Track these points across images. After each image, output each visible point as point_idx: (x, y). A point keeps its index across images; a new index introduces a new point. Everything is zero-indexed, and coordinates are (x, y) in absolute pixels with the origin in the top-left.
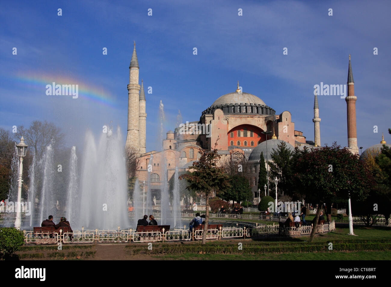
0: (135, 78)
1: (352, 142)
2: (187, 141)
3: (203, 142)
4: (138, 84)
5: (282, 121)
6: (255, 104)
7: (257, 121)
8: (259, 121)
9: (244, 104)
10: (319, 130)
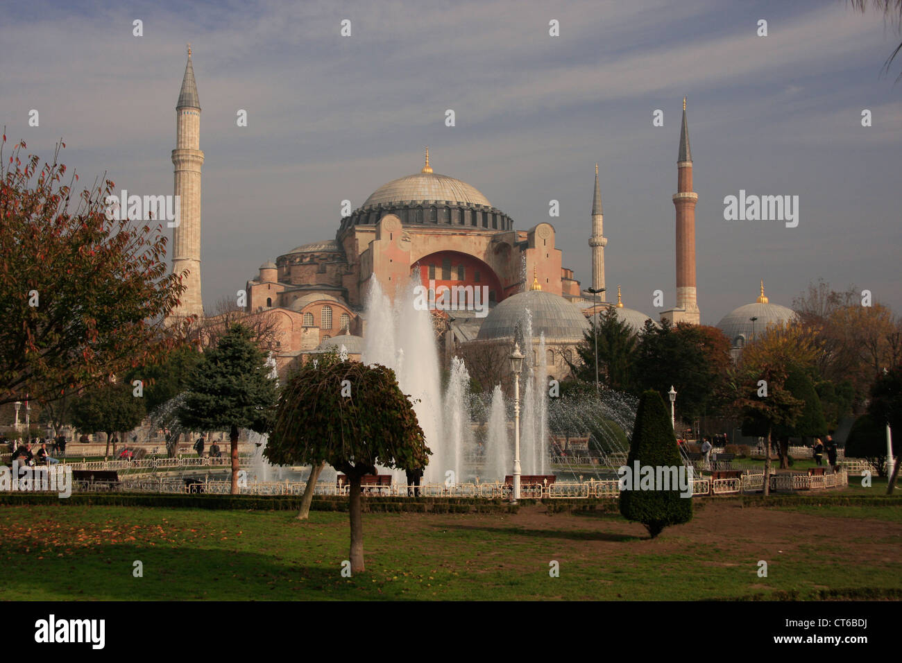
0: (192, 134)
1: (687, 296)
2: (311, 288)
3: (349, 290)
4: (198, 149)
5: (534, 247)
6: (468, 204)
7: (475, 243)
8: (480, 243)
9: (444, 203)
10: (603, 265)
